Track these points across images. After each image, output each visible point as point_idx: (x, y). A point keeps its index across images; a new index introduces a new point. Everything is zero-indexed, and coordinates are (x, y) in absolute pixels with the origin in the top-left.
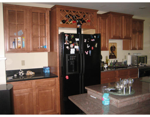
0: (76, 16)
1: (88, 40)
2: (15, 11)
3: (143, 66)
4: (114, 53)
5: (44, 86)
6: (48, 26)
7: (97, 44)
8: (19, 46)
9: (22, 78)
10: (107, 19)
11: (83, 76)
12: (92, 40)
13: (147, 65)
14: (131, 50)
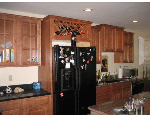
0: (70, 27)
1: (84, 54)
2: (3, 20)
3: (135, 79)
4: (105, 67)
5: (36, 104)
6: (39, 38)
7: (92, 58)
8: (7, 60)
9: (9, 96)
10: (100, 31)
11: (78, 93)
12: (87, 54)
13: (138, 78)
14: (122, 63)
